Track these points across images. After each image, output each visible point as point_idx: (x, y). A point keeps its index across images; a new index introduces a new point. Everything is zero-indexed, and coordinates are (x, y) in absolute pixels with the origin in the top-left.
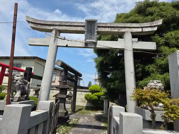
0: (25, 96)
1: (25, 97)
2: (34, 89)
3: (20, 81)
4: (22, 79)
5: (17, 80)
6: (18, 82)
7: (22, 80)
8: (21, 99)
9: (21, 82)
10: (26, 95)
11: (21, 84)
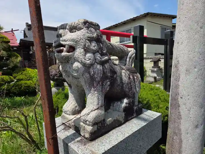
0: (124, 105)
1: (126, 107)
2: (151, 60)
3: (87, 50)
4: (91, 40)
5: (72, 49)
6: (79, 52)
7: (94, 46)
8: (109, 120)
9: (89, 55)
10: (125, 101)
11: (92, 65)
